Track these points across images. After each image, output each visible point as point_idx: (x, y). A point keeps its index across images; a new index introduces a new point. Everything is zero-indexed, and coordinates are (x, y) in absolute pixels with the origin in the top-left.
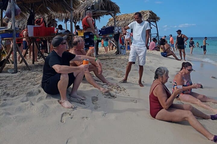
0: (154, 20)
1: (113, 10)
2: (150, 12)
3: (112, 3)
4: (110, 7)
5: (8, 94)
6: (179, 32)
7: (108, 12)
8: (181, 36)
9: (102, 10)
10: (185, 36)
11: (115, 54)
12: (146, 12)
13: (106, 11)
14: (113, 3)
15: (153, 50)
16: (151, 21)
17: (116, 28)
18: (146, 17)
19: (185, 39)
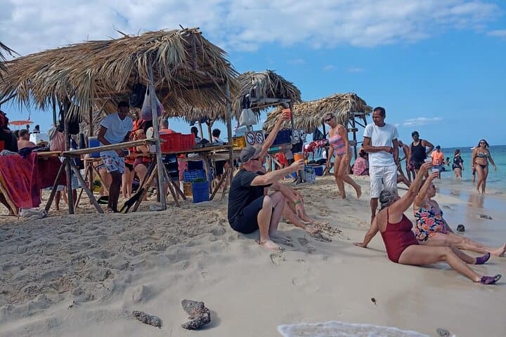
0: (361, 113)
1: (288, 98)
2: (353, 97)
3: (285, 83)
4: (282, 92)
5: (185, 233)
6: (415, 135)
7: (279, 101)
8: (420, 142)
9: (269, 97)
10: (427, 143)
11: (295, 183)
12: (345, 98)
13: (276, 100)
14: (288, 83)
15: (362, 174)
16: (356, 116)
17: (296, 133)
18: (345, 107)
19: (427, 148)
